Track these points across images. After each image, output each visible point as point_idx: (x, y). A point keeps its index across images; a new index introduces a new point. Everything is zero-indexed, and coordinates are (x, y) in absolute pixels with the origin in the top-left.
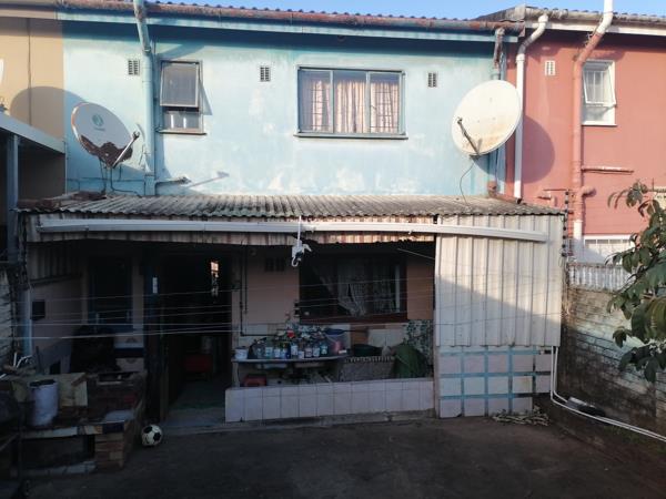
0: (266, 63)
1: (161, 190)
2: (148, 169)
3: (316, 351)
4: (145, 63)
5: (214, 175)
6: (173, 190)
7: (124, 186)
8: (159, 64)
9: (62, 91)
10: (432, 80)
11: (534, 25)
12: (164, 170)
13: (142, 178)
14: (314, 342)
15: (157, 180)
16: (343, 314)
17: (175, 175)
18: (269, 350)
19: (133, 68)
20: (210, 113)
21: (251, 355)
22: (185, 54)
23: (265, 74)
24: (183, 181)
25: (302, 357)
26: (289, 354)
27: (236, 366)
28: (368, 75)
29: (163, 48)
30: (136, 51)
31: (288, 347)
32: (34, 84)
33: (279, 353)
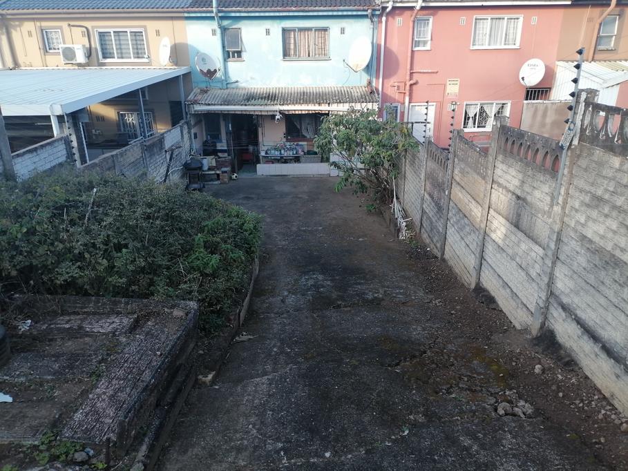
0: (268, 27)
1: (229, 86)
2: (223, 78)
3: (291, 153)
4: (218, 31)
5: (249, 79)
6: (234, 85)
7: (215, 84)
8: (224, 30)
9: (187, 44)
10: (343, 31)
11: (388, 5)
12: (229, 77)
13: (221, 81)
14: (291, 149)
15: (226, 83)
16: (304, 138)
17: (233, 80)
18: (273, 152)
19: (214, 32)
20: (245, 51)
21: (266, 153)
22: (235, 25)
23: (268, 32)
24: (237, 82)
25: (285, 155)
26: (281, 153)
27: (261, 157)
28: (313, 29)
29: (225, 23)
30: (214, 25)
31: (280, 151)
32: (177, 42)
33: (277, 153)
